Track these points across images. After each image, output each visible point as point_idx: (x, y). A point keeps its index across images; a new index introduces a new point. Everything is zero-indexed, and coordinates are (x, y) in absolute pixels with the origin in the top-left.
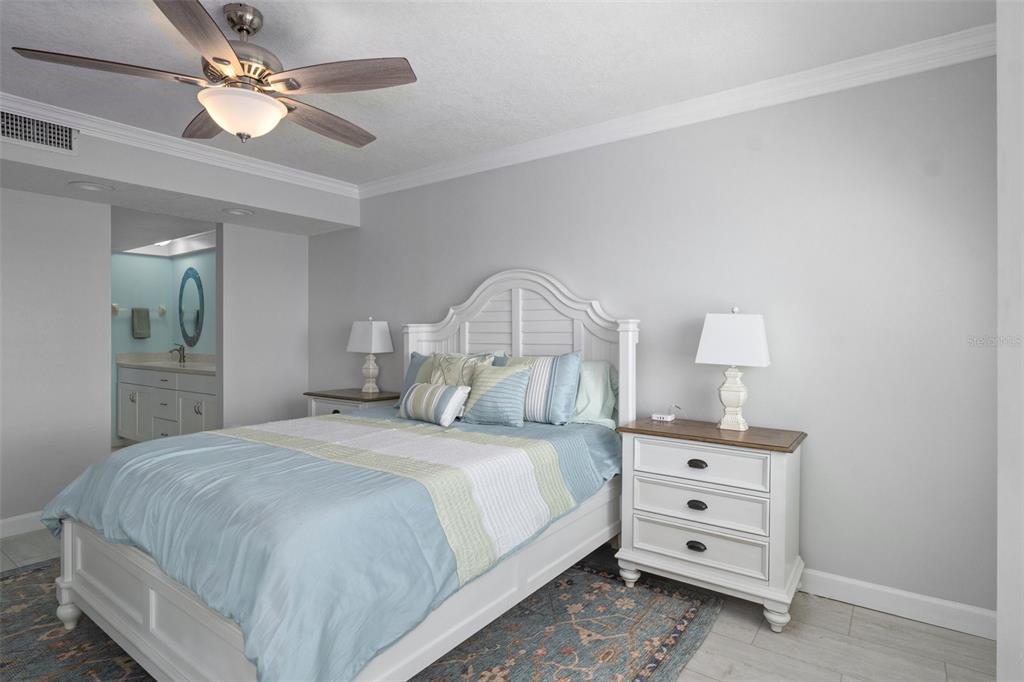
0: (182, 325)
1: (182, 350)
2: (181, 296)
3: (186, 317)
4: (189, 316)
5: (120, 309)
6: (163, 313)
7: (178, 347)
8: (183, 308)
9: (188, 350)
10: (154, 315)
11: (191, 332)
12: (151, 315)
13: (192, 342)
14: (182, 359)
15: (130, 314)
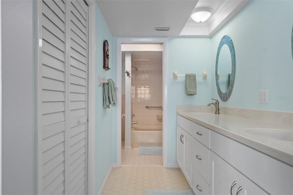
0: (217, 85)
1: (217, 104)
2: (217, 62)
3: (220, 80)
4: (223, 79)
5: (178, 75)
6: (205, 77)
7: (214, 102)
8: (218, 73)
9: (222, 104)
10: (199, 79)
11: (224, 90)
12: (197, 78)
13: (225, 97)
14: (218, 111)
15: (184, 79)
